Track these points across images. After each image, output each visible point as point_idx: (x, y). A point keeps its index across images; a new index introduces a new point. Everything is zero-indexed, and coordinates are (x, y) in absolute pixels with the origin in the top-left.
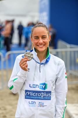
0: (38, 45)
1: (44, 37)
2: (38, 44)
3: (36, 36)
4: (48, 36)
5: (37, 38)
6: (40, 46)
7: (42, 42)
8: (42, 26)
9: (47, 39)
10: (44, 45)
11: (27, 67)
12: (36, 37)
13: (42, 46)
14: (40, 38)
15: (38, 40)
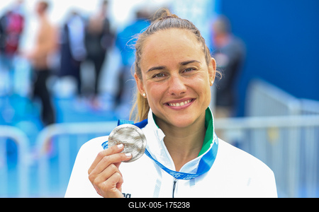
0: (168, 104)
1: (188, 66)
2: (169, 99)
3: (157, 66)
4: (203, 65)
5: (162, 73)
6: (178, 105)
7: (183, 88)
8: (177, 26)
9: (203, 77)
10: (192, 100)
11: (118, 185)
12: (157, 72)
13: (182, 104)
14: (175, 73)
15: (166, 82)
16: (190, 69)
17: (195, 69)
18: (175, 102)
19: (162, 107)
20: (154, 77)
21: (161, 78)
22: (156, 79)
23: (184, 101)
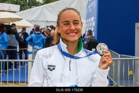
0: (68, 34)
3: (66, 21)
7: (74, 28)
10: (76, 33)
12: (66, 23)
13: (73, 34)
14: (72, 24)
15: (68, 26)
16: (77, 23)
17: (78, 23)
18: (71, 33)
19: (66, 35)
20: (64, 25)
21: (67, 25)
22: (65, 25)
23: (74, 33)
